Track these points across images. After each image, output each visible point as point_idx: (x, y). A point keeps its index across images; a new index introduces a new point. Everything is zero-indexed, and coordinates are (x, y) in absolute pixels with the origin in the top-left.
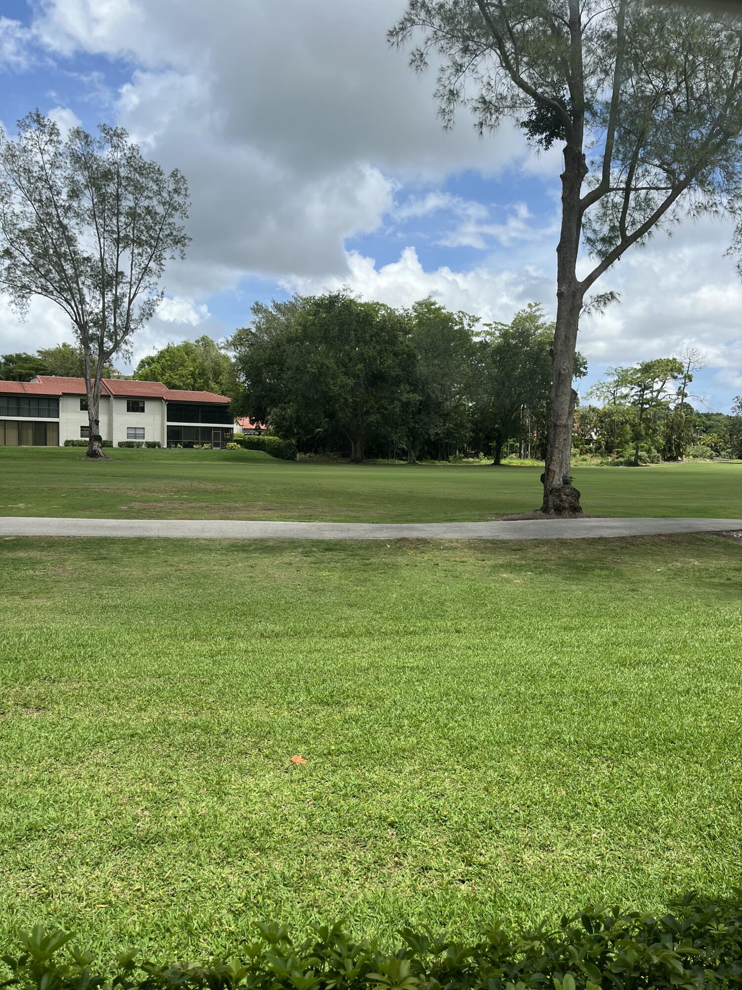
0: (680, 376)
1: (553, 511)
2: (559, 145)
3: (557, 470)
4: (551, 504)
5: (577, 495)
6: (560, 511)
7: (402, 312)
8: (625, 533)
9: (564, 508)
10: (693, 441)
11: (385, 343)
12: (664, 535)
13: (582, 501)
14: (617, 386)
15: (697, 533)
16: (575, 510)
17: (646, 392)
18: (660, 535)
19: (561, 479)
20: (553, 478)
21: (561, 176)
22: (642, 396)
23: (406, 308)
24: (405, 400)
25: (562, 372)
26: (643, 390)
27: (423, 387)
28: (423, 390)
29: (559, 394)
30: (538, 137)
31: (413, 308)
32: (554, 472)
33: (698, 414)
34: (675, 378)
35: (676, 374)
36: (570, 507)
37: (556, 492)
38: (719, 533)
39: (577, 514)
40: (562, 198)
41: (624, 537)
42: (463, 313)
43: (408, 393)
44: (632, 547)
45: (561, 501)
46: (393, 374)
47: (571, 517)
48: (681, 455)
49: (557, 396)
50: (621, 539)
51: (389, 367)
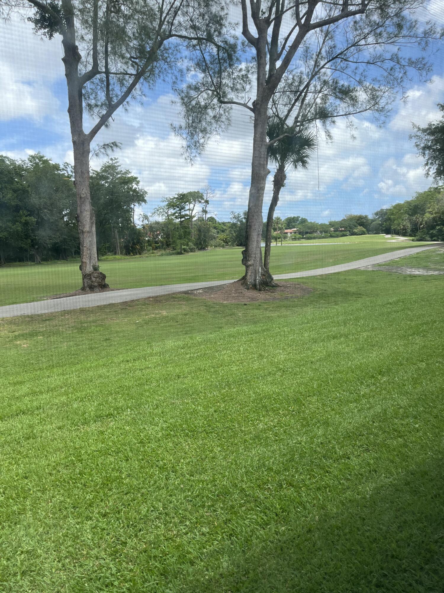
0: (203, 201)
1: (88, 289)
2: (58, 37)
3: (88, 262)
4: (86, 284)
5: (104, 277)
6: (93, 288)
7: (20, 162)
8: (128, 299)
9: (95, 287)
10: (214, 238)
11: (5, 183)
12: (152, 297)
13: (107, 281)
14: (168, 208)
15: (174, 294)
16: (103, 287)
17: (182, 211)
18: (150, 297)
19: (92, 267)
20: (86, 267)
21: (63, 59)
22: (180, 213)
23: (23, 160)
24: (24, 221)
25: (82, 196)
26: (180, 210)
27: (38, 213)
28: (38, 214)
29: (83, 211)
30: (43, 31)
31: (29, 159)
32: (86, 263)
33: (219, 223)
34: (200, 202)
35: (200, 200)
36: (99, 285)
37: (88, 276)
38: (186, 293)
39: (105, 289)
40: (66, 75)
41: (126, 302)
42: (67, 164)
43: (26, 216)
44: (129, 308)
45: (92, 282)
46: (13, 204)
47: (100, 292)
48: (207, 246)
49: (81, 212)
50: (125, 303)
51: (9, 199)
